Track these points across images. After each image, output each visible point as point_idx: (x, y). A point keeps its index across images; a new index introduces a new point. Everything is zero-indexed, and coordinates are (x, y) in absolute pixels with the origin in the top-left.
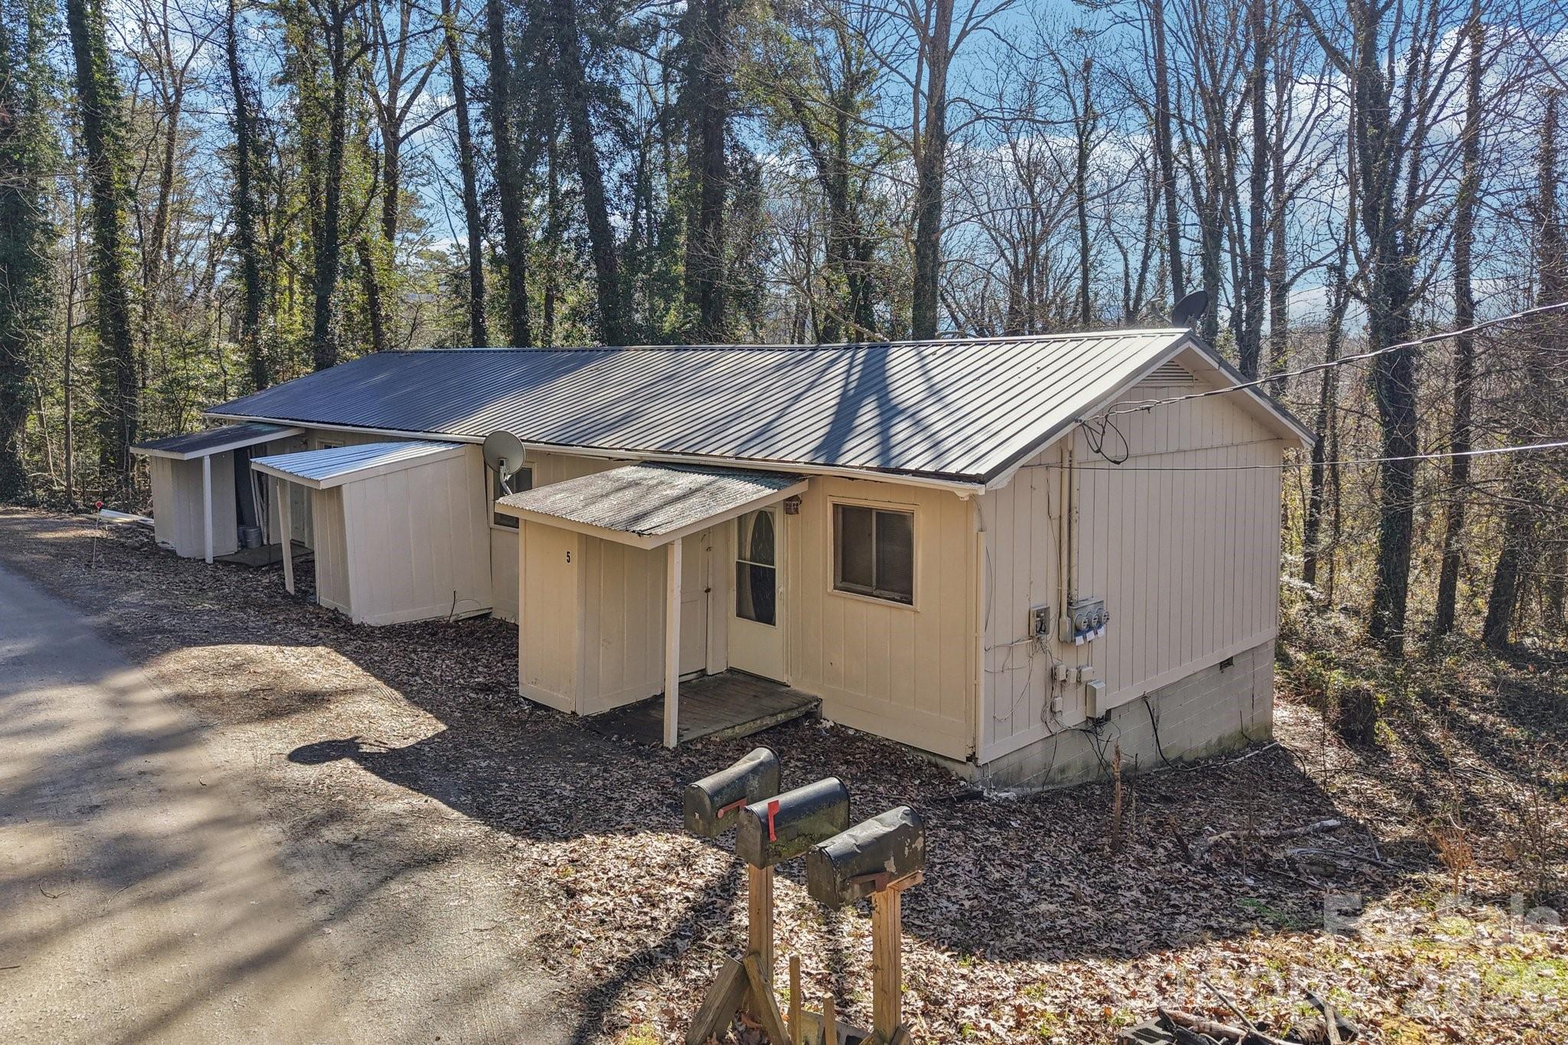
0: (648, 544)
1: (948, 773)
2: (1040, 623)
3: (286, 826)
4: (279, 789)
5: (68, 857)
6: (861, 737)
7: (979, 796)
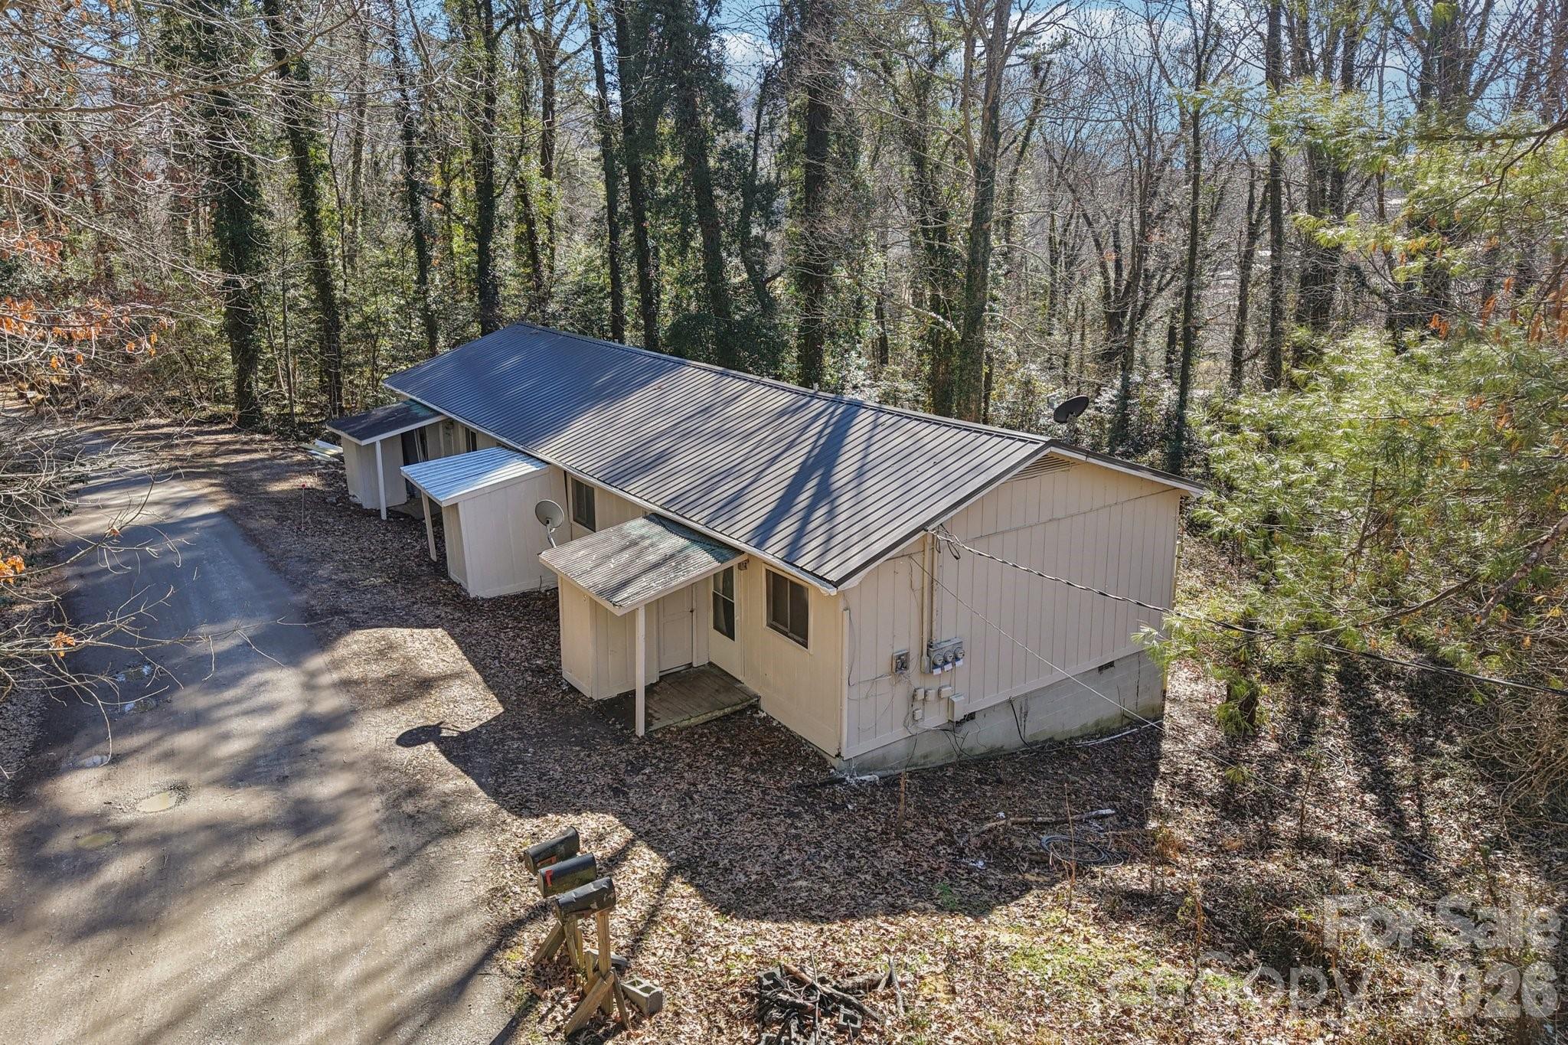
0: (618, 612)
1: (825, 761)
2: (901, 664)
3: (384, 798)
4: (386, 768)
5: (270, 814)
6: (780, 728)
7: (841, 781)
